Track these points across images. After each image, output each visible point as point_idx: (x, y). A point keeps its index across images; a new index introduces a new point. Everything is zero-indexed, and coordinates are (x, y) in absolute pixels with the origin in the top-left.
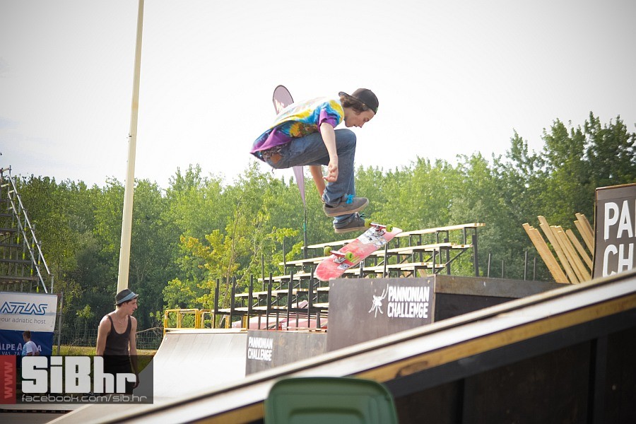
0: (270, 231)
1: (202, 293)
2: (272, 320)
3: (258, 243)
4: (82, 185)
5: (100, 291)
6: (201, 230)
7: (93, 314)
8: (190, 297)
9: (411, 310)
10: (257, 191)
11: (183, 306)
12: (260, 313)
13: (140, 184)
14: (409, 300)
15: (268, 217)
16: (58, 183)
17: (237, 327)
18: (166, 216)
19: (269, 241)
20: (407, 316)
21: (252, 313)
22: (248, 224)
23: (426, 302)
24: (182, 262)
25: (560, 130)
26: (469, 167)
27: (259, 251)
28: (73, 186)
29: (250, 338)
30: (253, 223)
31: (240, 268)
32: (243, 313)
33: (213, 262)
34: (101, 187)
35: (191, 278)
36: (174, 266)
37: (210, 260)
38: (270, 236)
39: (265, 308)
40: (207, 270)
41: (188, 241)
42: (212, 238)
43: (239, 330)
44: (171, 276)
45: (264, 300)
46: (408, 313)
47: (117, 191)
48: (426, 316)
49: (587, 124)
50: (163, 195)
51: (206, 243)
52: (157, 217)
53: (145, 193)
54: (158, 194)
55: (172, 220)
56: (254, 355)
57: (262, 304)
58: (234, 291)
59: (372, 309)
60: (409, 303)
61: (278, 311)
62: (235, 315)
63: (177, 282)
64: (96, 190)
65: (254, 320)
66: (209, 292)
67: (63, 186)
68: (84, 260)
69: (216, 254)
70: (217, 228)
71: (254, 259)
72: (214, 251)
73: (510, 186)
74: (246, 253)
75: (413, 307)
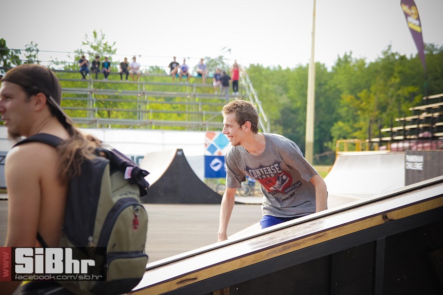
0: (399, 89)
1: (356, 130)
3: (392, 97)
4: (280, 67)
5: (293, 131)
6: (354, 91)
8: (349, 133)
10: (390, 63)
11: (345, 138)
12: (398, 141)
13: (317, 63)
15: (398, 80)
17: (383, 150)
18: (331, 83)
19: (399, 96)
21: (393, 141)
22: (385, 85)
24: (342, 111)
27: (392, 102)
29: (407, 156)
30: (390, 83)
31: (381, 113)
32: (386, 142)
33: (363, 110)
35: (348, 121)
36: (338, 114)
37: (361, 109)
38: (400, 92)
39: (401, 138)
40: (358, 115)
41: (346, 98)
42: (362, 95)
43: (385, 152)
44: (336, 120)
45: (399, 133)
50: (329, 70)
51: (358, 98)
52: (325, 84)
53: (320, 69)
54: (326, 69)
55: (336, 85)
56: (410, 166)
57: (400, 135)
58: (381, 127)
62: (381, 143)
63: (340, 124)
64: (288, 70)
65: (394, 145)
66: (361, 129)
67: (268, 68)
68: (283, 112)
69: (365, 106)
70: (364, 88)
71: (390, 107)
72: (364, 104)
74: (384, 104)
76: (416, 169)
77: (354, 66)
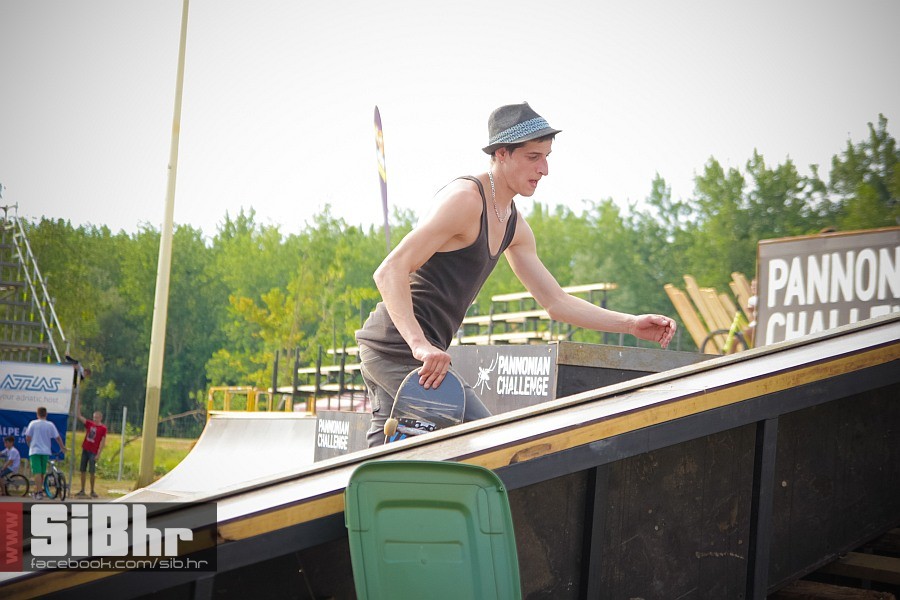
0: (343, 291)
1: (254, 368)
2: (346, 402)
3: (328, 307)
4: (106, 230)
5: (127, 364)
6: (256, 288)
7: (117, 393)
8: (240, 374)
9: (527, 386)
10: (328, 240)
11: (232, 383)
12: (331, 394)
13: (179, 228)
14: (524, 373)
15: (341, 274)
16: (75, 226)
17: (301, 410)
18: (211, 271)
19: (342, 304)
20: (521, 393)
21: (320, 393)
22: (316, 282)
23: (546, 375)
24: (231, 330)
25: (715, 170)
26: (596, 214)
27: (328, 316)
28: (94, 231)
29: (320, 420)
30: (324, 280)
31: (305, 338)
32: (308, 394)
33: (271, 329)
34: (129, 233)
35: (242, 349)
36: (221, 334)
37: (266, 327)
38: (344, 297)
39: (336, 387)
40: (262, 340)
41: (239, 303)
42: (269, 298)
43: (303, 415)
44: (217, 347)
45: (334, 377)
46: (523, 390)
47: (150, 239)
48: (545, 394)
49: (750, 161)
50: (209, 244)
51: (262, 305)
52: (200, 271)
53: (186, 241)
54: (201, 243)
55: (220, 276)
56: (325, 443)
57: (333, 382)
58: (298, 365)
59: (478, 384)
60: (524, 377)
61: (353, 392)
62: (299, 396)
63: (224, 354)
64: (123, 237)
65: (322, 403)
66: (265, 367)
67: (81, 231)
68: (107, 325)
69: (275, 319)
70: (275, 286)
71: (322, 326)
72: (273, 316)
73: (648, 240)
74: (313, 319)
75: (529, 382)
76: (335, 447)
77: (259, 239)
